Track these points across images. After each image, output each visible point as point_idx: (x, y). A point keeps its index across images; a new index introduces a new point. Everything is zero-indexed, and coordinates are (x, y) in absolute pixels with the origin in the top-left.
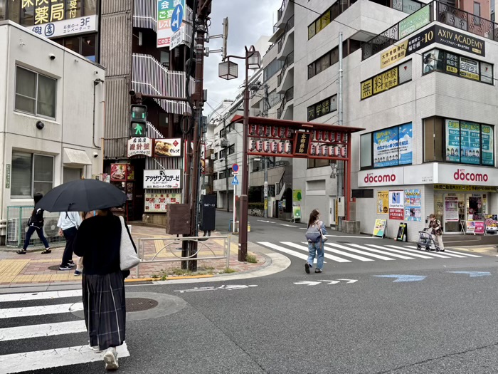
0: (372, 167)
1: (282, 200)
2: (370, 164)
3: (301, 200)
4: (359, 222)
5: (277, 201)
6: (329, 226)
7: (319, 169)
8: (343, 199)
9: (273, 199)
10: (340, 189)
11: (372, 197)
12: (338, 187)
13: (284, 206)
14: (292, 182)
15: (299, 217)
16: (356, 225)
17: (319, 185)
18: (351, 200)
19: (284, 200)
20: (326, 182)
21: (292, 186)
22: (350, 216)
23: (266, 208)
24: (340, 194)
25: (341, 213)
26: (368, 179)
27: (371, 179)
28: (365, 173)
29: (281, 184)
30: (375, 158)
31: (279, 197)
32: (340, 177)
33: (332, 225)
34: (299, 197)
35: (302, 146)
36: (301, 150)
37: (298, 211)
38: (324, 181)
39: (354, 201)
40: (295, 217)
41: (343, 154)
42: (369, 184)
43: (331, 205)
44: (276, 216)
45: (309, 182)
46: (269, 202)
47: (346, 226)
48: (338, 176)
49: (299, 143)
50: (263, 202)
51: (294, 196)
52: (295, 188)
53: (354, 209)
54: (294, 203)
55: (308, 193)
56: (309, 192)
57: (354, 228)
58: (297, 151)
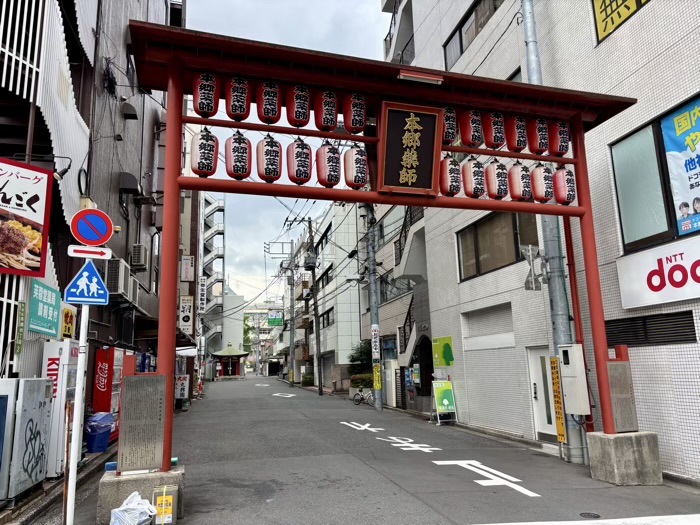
0: (673, 234)
1: (411, 365)
2: (662, 226)
3: (454, 363)
4: (653, 440)
5: (402, 369)
6: (535, 438)
7: (488, 278)
8: (576, 352)
9: (393, 366)
10: (562, 321)
11: (694, 340)
12: (554, 316)
13: (418, 381)
14: (428, 320)
15: (452, 409)
16: (645, 449)
17: (493, 321)
18: (612, 353)
19: (417, 366)
20: (514, 308)
21: (428, 329)
22: (617, 414)
23: (377, 385)
24: (563, 337)
25: (579, 403)
26: (659, 277)
27: (678, 276)
28: (648, 259)
29: (407, 329)
30: (677, 202)
31: (405, 359)
32: (557, 282)
33: (544, 437)
34: (448, 356)
35: (410, 158)
36: (407, 176)
37: (447, 394)
38: (507, 307)
39: (621, 356)
40: (440, 410)
41: (564, 192)
42: (670, 294)
43: (534, 375)
44: (402, 404)
45: (468, 315)
46: (388, 372)
47: (605, 454)
48: (548, 280)
49: (397, 149)
50: (372, 372)
51: (437, 356)
52: (437, 335)
53: (626, 385)
54: (437, 373)
55: (467, 344)
56: (470, 341)
57: (640, 463)
58: (393, 177)
